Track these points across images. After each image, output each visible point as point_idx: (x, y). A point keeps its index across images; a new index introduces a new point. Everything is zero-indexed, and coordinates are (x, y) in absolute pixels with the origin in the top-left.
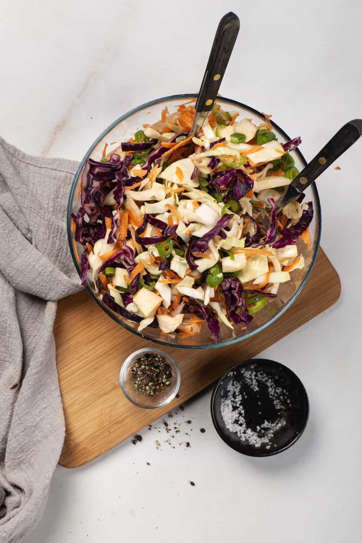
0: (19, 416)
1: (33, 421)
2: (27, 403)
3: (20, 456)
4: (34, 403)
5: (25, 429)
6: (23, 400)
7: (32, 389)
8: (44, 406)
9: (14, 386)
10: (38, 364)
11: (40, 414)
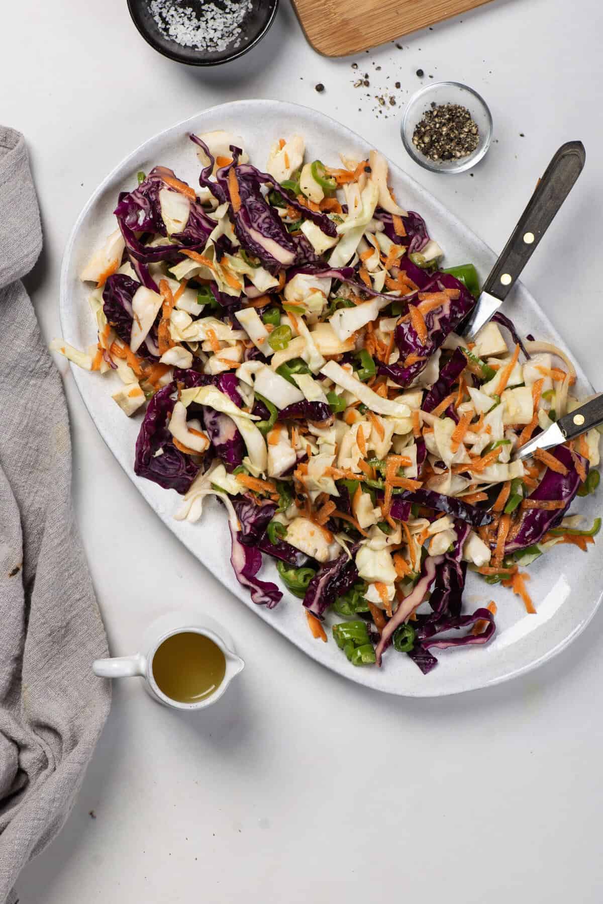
0: (43, 611)
1: (63, 618)
2: (51, 591)
3: (46, 675)
4: (63, 591)
5: (52, 632)
6: (45, 588)
7: (56, 569)
8: (78, 597)
9: (14, 571)
10: (61, 530)
11: (72, 609)
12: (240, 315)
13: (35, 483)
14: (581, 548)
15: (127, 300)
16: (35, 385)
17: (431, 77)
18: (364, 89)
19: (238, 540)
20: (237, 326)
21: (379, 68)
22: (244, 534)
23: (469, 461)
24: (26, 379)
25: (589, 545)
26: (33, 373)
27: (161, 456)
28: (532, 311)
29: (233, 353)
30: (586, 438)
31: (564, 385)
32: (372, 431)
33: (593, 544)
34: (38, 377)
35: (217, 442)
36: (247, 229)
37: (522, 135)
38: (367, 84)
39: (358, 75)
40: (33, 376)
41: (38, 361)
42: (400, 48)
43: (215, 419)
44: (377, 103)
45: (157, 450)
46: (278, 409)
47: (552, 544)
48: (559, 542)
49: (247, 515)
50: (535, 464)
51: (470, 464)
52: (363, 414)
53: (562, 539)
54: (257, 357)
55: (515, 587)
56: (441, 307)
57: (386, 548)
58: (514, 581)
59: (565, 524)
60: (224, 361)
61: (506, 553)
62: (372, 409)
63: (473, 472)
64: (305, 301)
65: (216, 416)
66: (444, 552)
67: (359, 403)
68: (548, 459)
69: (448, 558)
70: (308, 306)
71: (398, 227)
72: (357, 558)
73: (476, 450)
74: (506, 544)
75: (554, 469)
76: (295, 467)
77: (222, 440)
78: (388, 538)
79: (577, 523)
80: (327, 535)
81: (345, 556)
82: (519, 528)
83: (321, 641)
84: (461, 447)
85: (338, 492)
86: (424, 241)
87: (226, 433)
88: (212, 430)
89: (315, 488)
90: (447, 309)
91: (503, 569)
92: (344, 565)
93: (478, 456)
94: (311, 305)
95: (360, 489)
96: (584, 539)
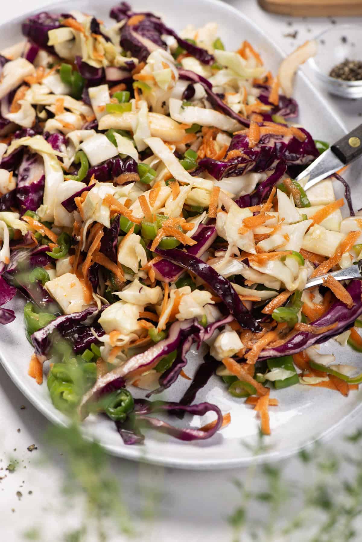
12: (92, 91)
14: (342, 394)
18: (290, 40)
19: (1, 274)
20: (88, 103)
21: (310, 31)
22: (8, 269)
23: (254, 252)
25: (351, 392)
29: (72, 119)
33: (356, 391)
35: (21, 185)
36: (131, 31)
38: (294, 37)
39: (290, 30)
42: (334, 23)
43: (30, 166)
46: (89, 164)
47: (313, 383)
48: (322, 384)
49: (20, 257)
50: (323, 302)
51: (253, 255)
52: (167, 184)
53: (326, 379)
54: (92, 128)
55: (257, 407)
56: (283, 136)
57: (139, 306)
58: (259, 401)
59: (334, 369)
60: (61, 121)
61: (259, 358)
62: (177, 178)
63: (254, 263)
64: (154, 73)
65: (31, 164)
66: (191, 317)
67: (168, 175)
68: (336, 287)
69: (196, 324)
70: (155, 84)
71: (273, 98)
72: (104, 312)
73: (264, 245)
74: (263, 350)
75: (339, 297)
76: (79, 194)
77: (27, 183)
78: (141, 288)
79: (347, 372)
80: (87, 293)
81: (94, 309)
82: (282, 342)
83: (34, 381)
84: (249, 235)
85: (111, 224)
86: (292, 115)
87: (33, 177)
88: (23, 175)
89: (89, 214)
90: (286, 141)
91: (252, 379)
92: (89, 316)
93: (265, 252)
94: (158, 79)
95: (132, 230)
96: (348, 386)
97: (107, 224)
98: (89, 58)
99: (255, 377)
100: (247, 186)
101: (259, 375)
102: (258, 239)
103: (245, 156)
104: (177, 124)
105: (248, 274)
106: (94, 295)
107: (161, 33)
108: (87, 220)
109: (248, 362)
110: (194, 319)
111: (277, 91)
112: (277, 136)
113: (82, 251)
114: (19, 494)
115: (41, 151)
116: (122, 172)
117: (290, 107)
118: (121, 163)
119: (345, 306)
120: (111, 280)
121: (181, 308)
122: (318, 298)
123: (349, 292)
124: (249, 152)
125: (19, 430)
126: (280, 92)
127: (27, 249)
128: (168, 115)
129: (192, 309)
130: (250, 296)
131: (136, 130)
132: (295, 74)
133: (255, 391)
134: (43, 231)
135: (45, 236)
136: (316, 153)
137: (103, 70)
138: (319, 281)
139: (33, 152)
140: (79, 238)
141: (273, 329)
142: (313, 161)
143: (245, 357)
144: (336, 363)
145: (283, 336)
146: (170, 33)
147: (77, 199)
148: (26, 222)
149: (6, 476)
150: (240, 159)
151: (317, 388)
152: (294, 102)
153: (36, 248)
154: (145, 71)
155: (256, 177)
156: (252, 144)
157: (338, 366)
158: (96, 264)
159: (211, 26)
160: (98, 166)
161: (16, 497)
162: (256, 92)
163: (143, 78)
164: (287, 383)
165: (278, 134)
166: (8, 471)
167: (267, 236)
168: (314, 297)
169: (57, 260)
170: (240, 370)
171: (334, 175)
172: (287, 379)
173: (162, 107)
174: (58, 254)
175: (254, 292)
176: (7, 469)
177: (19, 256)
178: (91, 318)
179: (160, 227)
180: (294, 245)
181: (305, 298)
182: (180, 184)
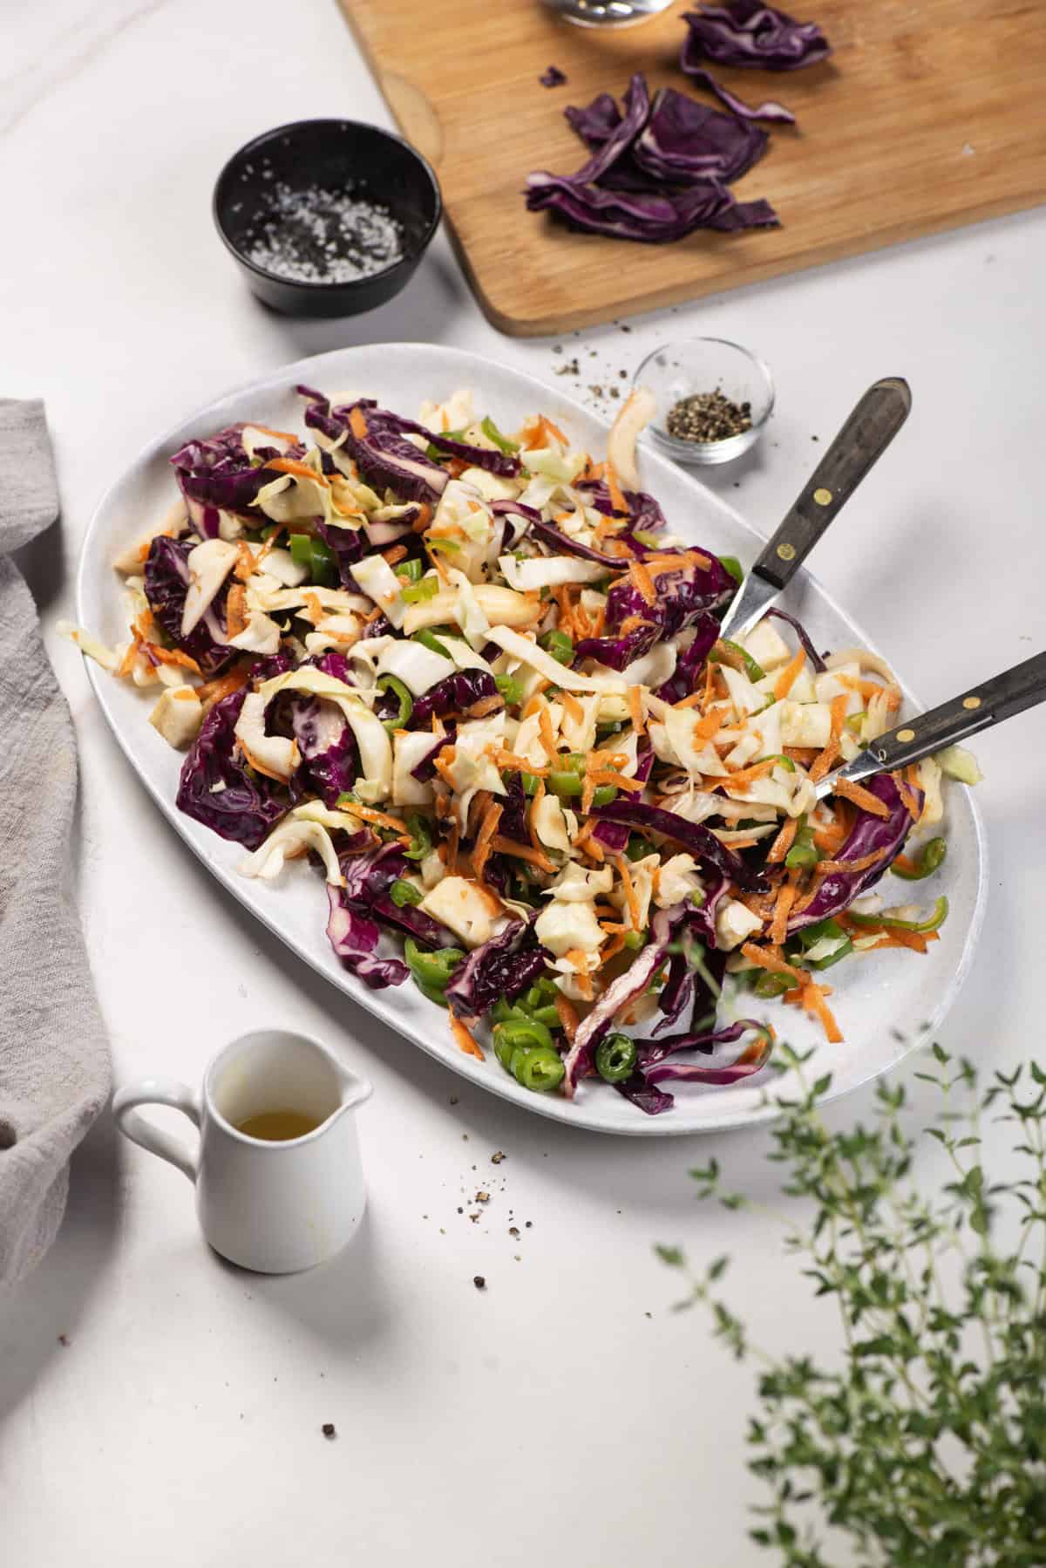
12: (357, 569)
13: (15, 854)
14: (917, 951)
15: (180, 558)
16: (28, 719)
17: (676, 364)
18: (570, 379)
19: (341, 905)
20: (355, 589)
21: (594, 354)
22: (351, 896)
23: (725, 774)
24: (14, 709)
25: (930, 945)
26: (25, 699)
27: (221, 793)
28: (830, 612)
29: (344, 625)
30: (918, 774)
31: (881, 701)
32: (564, 717)
33: (937, 941)
34: (34, 708)
35: (312, 754)
36: (374, 451)
37: (815, 438)
38: (575, 371)
39: (564, 360)
40: (26, 705)
41: (36, 678)
42: (626, 329)
43: (312, 720)
44: (591, 394)
45: (217, 782)
46: (412, 695)
47: (868, 945)
48: (881, 943)
49: (358, 871)
50: (837, 819)
51: (726, 778)
52: (551, 699)
53: (885, 935)
54: (383, 633)
55: (806, 1004)
56: (681, 572)
57: (587, 901)
58: (806, 994)
59: (889, 916)
60: (330, 633)
61: (789, 932)
62: (565, 687)
63: (731, 790)
64: (460, 523)
65: (312, 715)
66: (679, 899)
67: (545, 683)
68: (856, 793)
69: (691, 908)
70: (465, 537)
71: (618, 503)
72: (537, 922)
73: (736, 758)
74: (789, 918)
75: (866, 808)
76: (435, 753)
77: (320, 749)
78: (588, 875)
79: (910, 916)
80: (489, 900)
81: (517, 923)
82: (810, 898)
83: (473, 1058)
84: (710, 749)
85: (507, 789)
86: (658, 523)
87: (329, 736)
88: (305, 737)
89: (467, 781)
90: (689, 577)
91: (785, 964)
92: (515, 937)
93: (739, 769)
94: (469, 531)
95: (542, 789)
96: (921, 936)
97: (502, 791)
98: (334, 515)
99: (788, 961)
100: (661, 666)
101: (794, 956)
102: (723, 752)
103: (649, 623)
104: (520, 595)
105: (730, 811)
106: (503, 901)
107: (397, 432)
108: (464, 791)
109: (774, 942)
110: (685, 903)
111: (616, 488)
112: (674, 574)
113: (462, 837)
114: (514, 1231)
115: (327, 693)
116: (477, 699)
117: (645, 507)
118: (469, 683)
119: (880, 819)
120: (524, 873)
121: (661, 890)
122: (829, 816)
123: (876, 794)
124: (649, 614)
125: (465, 1137)
126: (621, 487)
127: (361, 855)
128: (506, 585)
129: (677, 888)
130: (739, 841)
131: (465, 622)
132: (636, 451)
133: (795, 981)
134: (383, 821)
135: (391, 828)
136: (734, 584)
137: (362, 532)
138: (824, 790)
139: (310, 695)
140: (453, 820)
141: (786, 881)
142: (732, 597)
143: (767, 935)
144: (888, 905)
145: (805, 888)
146: (413, 428)
147: (438, 762)
148: (347, 812)
149: (481, 1211)
150: (642, 629)
151: (875, 951)
152: (646, 498)
153: (377, 851)
154: (441, 521)
155: (671, 650)
156: (650, 599)
157: (894, 909)
158: (494, 853)
159: (460, 396)
160: (427, 694)
161: (512, 1238)
162: (587, 497)
163: (441, 534)
164: (839, 955)
165: (672, 570)
166: (479, 1203)
167: (733, 746)
168: (822, 814)
169: (419, 861)
170: (769, 957)
171: (770, 612)
172: (836, 953)
173: (483, 571)
174: (421, 852)
175: (743, 833)
176: (477, 1201)
177: (355, 871)
178: (517, 939)
179: (582, 775)
180: (772, 748)
181: (811, 822)
182: (574, 694)
